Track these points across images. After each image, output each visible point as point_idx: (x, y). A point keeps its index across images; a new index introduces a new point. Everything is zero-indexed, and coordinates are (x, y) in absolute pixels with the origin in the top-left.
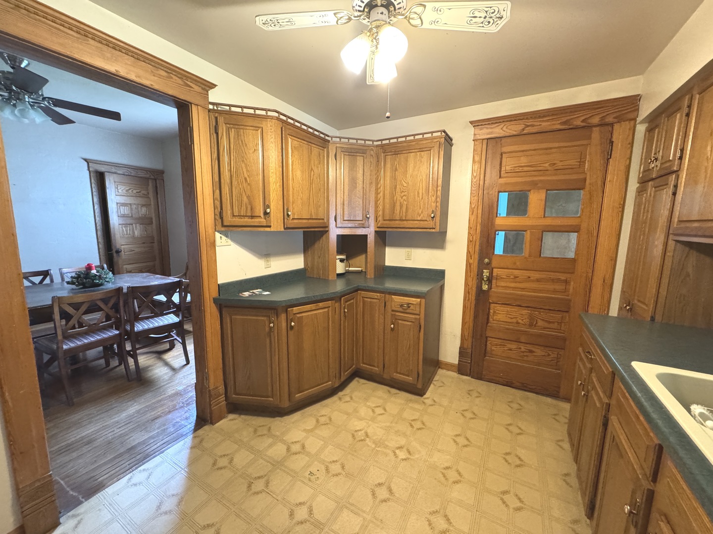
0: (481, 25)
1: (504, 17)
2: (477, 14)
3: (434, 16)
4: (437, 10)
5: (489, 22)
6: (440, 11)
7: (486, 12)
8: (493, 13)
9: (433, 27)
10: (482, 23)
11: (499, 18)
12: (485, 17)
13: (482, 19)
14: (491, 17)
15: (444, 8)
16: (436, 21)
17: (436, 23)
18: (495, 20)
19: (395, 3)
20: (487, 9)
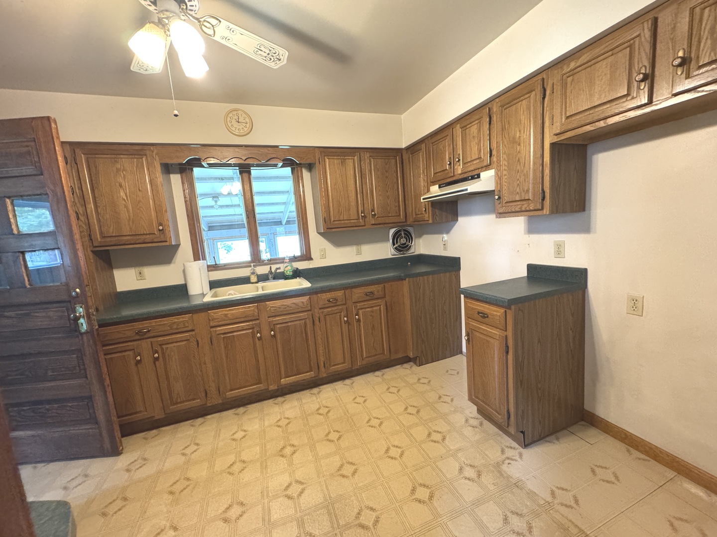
0: (265, 58)
1: (282, 60)
2: (262, 48)
3: (227, 33)
4: (230, 30)
5: (271, 59)
6: (233, 32)
7: (270, 50)
8: (274, 53)
9: (223, 42)
10: (266, 57)
11: (278, 59)
12: (268, 54)
13: (266, 55)
14: (273, 56)
15: (237, 31)
16: (228, 38)
17: (227, 40)
18: (275, 59)
19: (189, 4)
20: (271, 49)
